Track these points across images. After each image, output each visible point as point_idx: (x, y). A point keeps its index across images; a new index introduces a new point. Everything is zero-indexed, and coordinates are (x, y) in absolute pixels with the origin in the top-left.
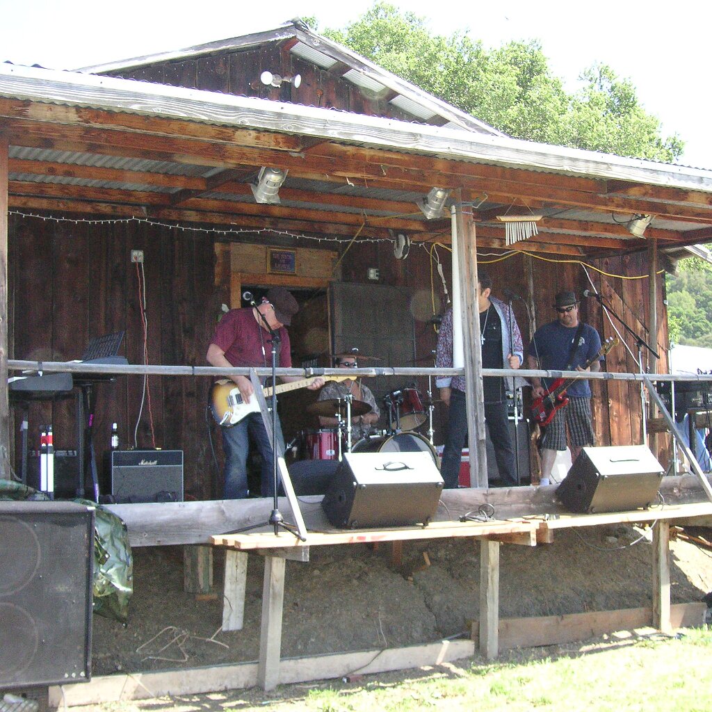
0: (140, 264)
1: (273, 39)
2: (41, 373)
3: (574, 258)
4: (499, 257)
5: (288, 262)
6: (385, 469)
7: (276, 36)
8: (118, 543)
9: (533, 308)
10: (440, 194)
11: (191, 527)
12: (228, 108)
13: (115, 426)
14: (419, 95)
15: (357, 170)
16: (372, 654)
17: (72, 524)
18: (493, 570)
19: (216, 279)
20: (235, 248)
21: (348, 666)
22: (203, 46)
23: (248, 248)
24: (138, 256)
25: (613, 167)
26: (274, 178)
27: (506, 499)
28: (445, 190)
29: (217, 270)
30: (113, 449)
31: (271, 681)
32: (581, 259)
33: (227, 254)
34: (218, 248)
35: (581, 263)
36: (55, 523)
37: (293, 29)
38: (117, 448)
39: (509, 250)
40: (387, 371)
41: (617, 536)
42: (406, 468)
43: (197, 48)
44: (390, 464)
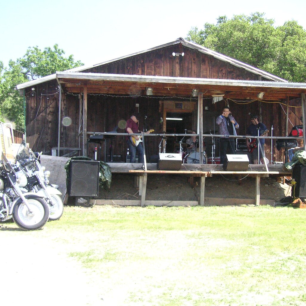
0: (138, 107)
1: (174, 44)
2: (94, 135)
3: (277, 101)
4: (249, 102)
5: (180, 105)
6: (168, 157)
7: (175, 43)
8: (108, 171)
9: (261, 117)
10: (195, 90)
11: (126, 168)
12: (128, 78)
13: (128, 149)
14: (219, 56)
15: (170, 86)
16: (170, 201)
17: (95, 165)
18: (203, 184)
19: (160, 111)
20: (165, 102)
21: (163, 203)
22: (153, 48)
23: (169, 102)
24: (137, 105)
25: (233, 83)
26: (150, 89)
27: (208, 167)
28: (196, 89)
29: (160, 108)
30: (127, 155)
31: (143, 204)
32: (279, 101)
33: (163, 104)
34: (160, 102)
35: (279, 103)
36: (91, 164)
37: (180, 40)
38: (129, 155)
39: (252, 100)
40: (177, 135)
41: (269, 185)
42: (173, 157)
43: (152, 49)
44: (169, 156)
